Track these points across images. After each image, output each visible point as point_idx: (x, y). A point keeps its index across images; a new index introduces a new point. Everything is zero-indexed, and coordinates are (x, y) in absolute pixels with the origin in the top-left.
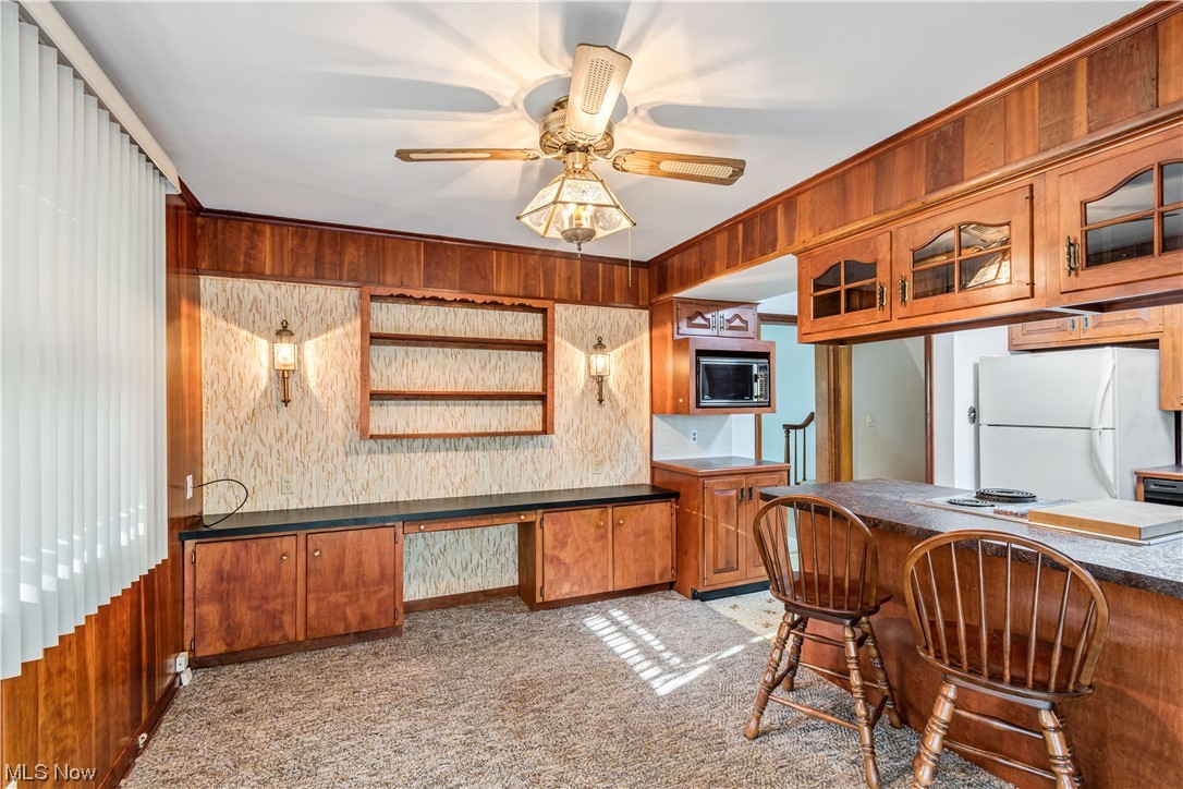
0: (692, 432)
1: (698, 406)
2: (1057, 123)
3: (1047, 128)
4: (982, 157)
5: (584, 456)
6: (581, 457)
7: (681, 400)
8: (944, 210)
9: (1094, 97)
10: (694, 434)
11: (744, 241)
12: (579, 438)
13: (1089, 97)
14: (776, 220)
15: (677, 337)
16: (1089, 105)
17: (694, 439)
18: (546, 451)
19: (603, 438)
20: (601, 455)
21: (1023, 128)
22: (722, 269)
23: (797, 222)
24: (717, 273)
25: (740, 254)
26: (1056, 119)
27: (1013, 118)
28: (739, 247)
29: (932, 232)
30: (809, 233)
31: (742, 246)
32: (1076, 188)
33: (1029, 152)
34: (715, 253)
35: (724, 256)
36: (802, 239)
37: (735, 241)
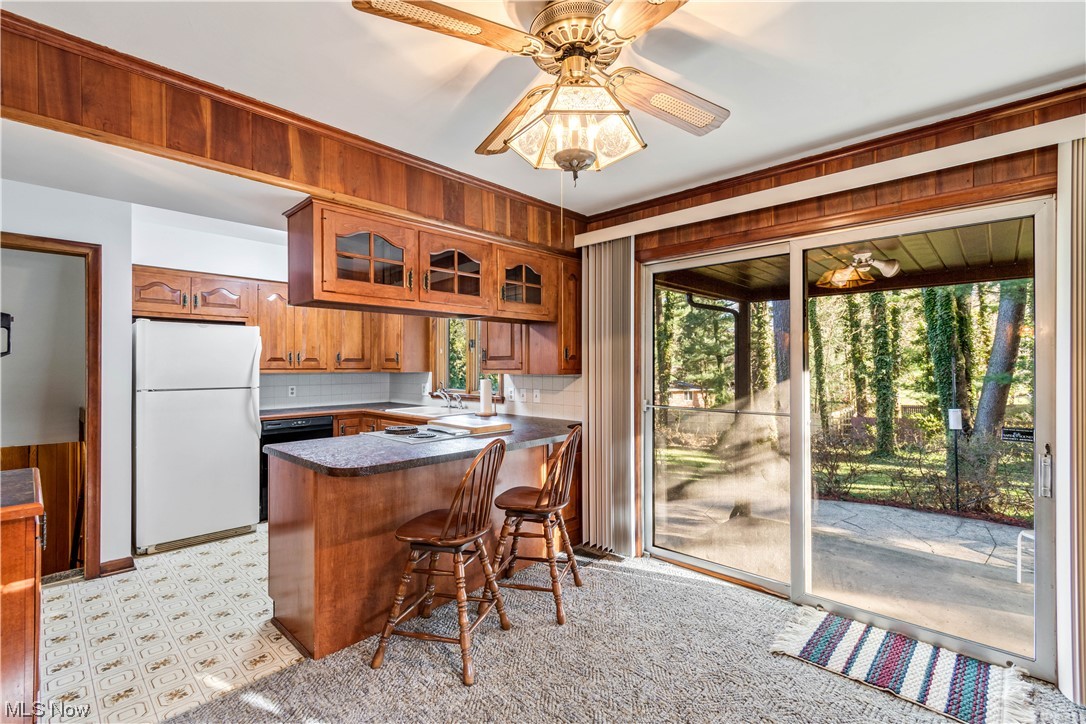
2: (501, 222)
3: (498, 221)
4: (472, 217)
9: (512, 220)
11: (217, 129)
13: (510, 219)
14: (285, 140)
16: (511, 222)
21: (489, 214)
22: (155, 141)
23: (322, 164)
24: (140, 141)
25: (209, 144)
26: (501, 220)
27: (485, 205)
28: (204, 131)
29: (444, 247)
30: (339, 186)
31: (212, 134)
32: (504, 260)
33: (492, 230)
34: (128, 101)
35: (161, 123)
36: (329, 187)
37: (193, 116)
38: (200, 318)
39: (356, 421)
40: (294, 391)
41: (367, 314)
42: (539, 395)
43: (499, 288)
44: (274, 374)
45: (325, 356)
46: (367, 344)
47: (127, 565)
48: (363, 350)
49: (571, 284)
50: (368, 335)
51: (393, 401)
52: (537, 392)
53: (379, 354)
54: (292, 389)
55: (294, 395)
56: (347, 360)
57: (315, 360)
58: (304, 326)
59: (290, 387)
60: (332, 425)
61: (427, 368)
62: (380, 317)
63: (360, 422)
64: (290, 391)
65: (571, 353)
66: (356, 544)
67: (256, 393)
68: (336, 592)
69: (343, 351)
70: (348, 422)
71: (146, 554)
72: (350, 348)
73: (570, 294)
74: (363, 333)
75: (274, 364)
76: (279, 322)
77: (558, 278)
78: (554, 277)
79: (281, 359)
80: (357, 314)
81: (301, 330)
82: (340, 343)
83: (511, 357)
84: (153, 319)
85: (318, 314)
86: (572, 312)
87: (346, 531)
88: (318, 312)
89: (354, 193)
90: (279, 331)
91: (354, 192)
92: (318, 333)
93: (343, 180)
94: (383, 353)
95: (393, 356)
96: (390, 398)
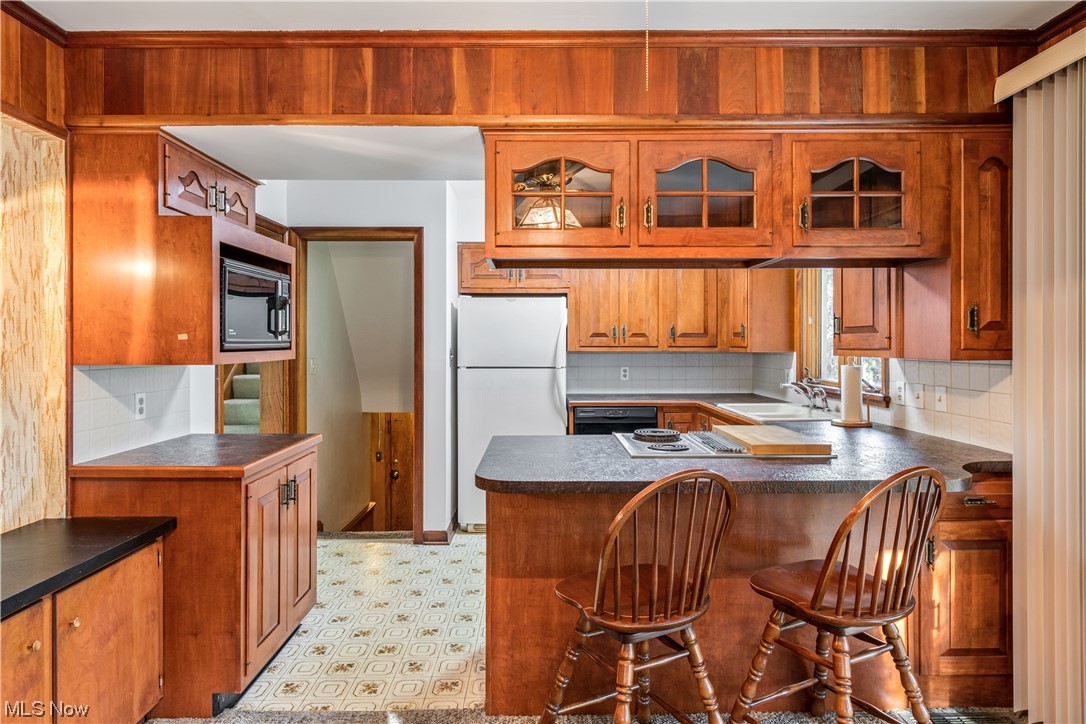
0: (138, 396)
1: (222, 350)
2: (798, 94)
3: (791, 94)
4: (735, 98)
7: (183, 337)
8: (691, 137)
9: (824, 84)
10: (141, 401)
11: (377, 78)
13: (820, 83)
14: (448, 67)
15: (163, 211)
16: (820, 89)
17: (141, 411)
21: (771, 86)
22: (323, 111)
23: (492, 83)
24: (310, 115)
25: (369, 98)
26: (798, 90)
27: (763, 72)
28: (365, 85)
29: (680, 157)
30: (515, 107)
31: (373, 85)
32: (807, 157)
33: (778, 111)
34: (301, 77)
35: (328, 90)
36: (501, 111)
37: (356, 73)
38: (524, 291)
39: (687, 416)
40: (627, 373)
41: (712, 272)
42: (944, 397)
43: (796, 208)
44: (592, 353)
45: (657, 331)
46: (712, 313)
47: (442, 538)
48: (706, 322)
49: (988, 179)
50: (713, 301)
51: (756, 392)
52: (940, 393)
53: (728, 326)
54: (625, 371)
55: (627, 378)
56: (684, 335)
57: (643, 335)
58: (630, 293)
59: (623, 368)
60: (656, 417)
61: (791, 348)
62: (728, 274)
63: (694, 417)
64: (622, 373)
65: (987, 317)
66: (540, 582)
67: (562, 374)
68: (513, 637)
69: (679, 322)
70: (677, 416)
71: (465, 531)
72: (689, 319)
73: (983, 198)
74: (706, 299)
75: (597, 340)
76: (601, 291)
77: (949, 171)
78: (938, 170)
79: (604, 335)
80: (698, 273)
81: (626, 298)
82: (675, 313)
83: (872, 329)
84: (474, 295)
85: (647, 279)
86: (989, 234)
87: (526, 562)
88: (647, 274)
89: (535, 110)
90: (602, 301)
91: (534, 108)
92: (647, 302)
93: (519, 97)
94: (731, 325)
95: (739, 330)
96: (753, 388)
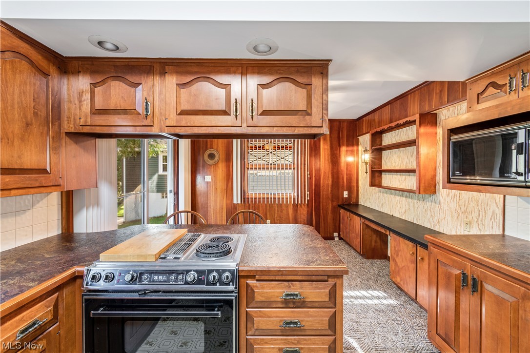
1: (449, 182)
5: (459, 215)
6: (456, 215)
12: (455, 201)
18: (437, 205)
19: (472, 204)
20: (470, 217)
